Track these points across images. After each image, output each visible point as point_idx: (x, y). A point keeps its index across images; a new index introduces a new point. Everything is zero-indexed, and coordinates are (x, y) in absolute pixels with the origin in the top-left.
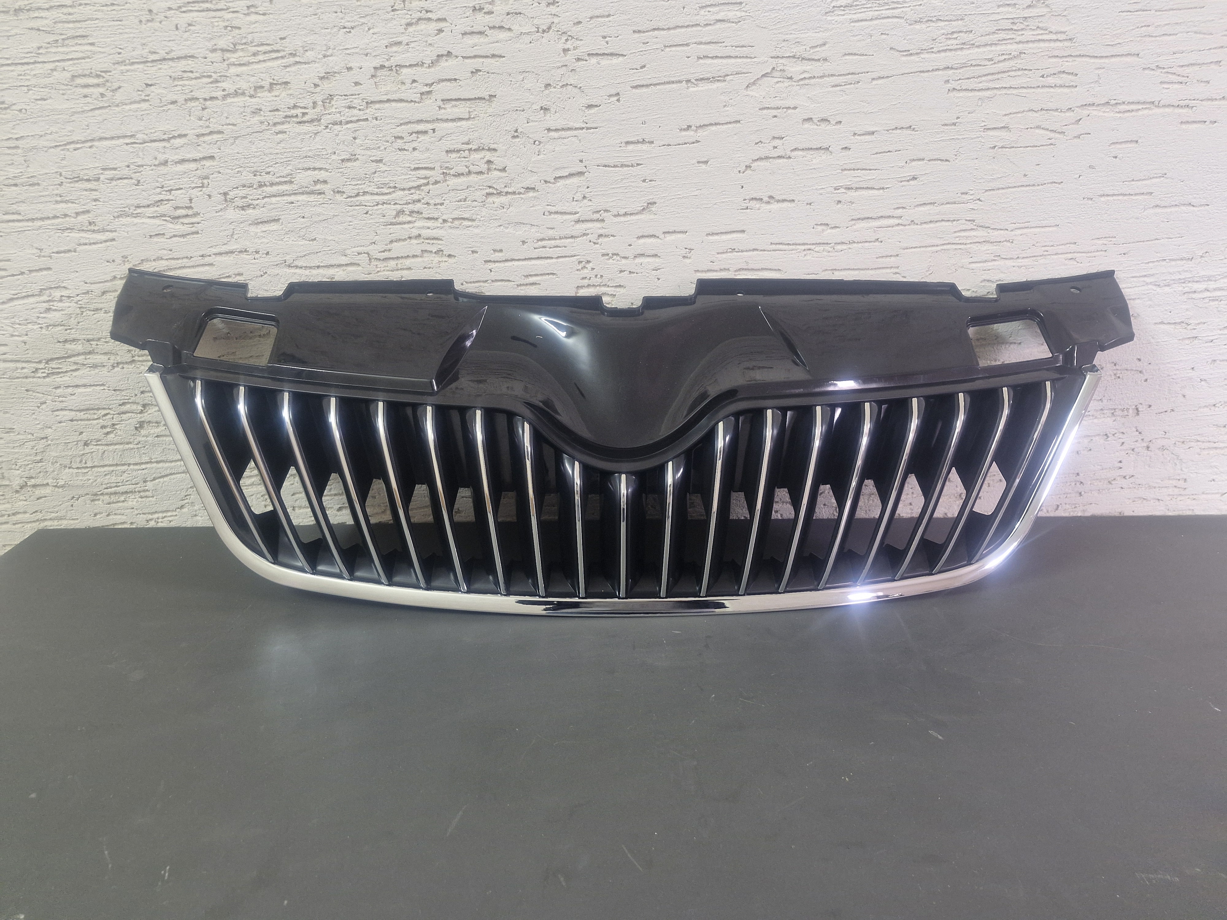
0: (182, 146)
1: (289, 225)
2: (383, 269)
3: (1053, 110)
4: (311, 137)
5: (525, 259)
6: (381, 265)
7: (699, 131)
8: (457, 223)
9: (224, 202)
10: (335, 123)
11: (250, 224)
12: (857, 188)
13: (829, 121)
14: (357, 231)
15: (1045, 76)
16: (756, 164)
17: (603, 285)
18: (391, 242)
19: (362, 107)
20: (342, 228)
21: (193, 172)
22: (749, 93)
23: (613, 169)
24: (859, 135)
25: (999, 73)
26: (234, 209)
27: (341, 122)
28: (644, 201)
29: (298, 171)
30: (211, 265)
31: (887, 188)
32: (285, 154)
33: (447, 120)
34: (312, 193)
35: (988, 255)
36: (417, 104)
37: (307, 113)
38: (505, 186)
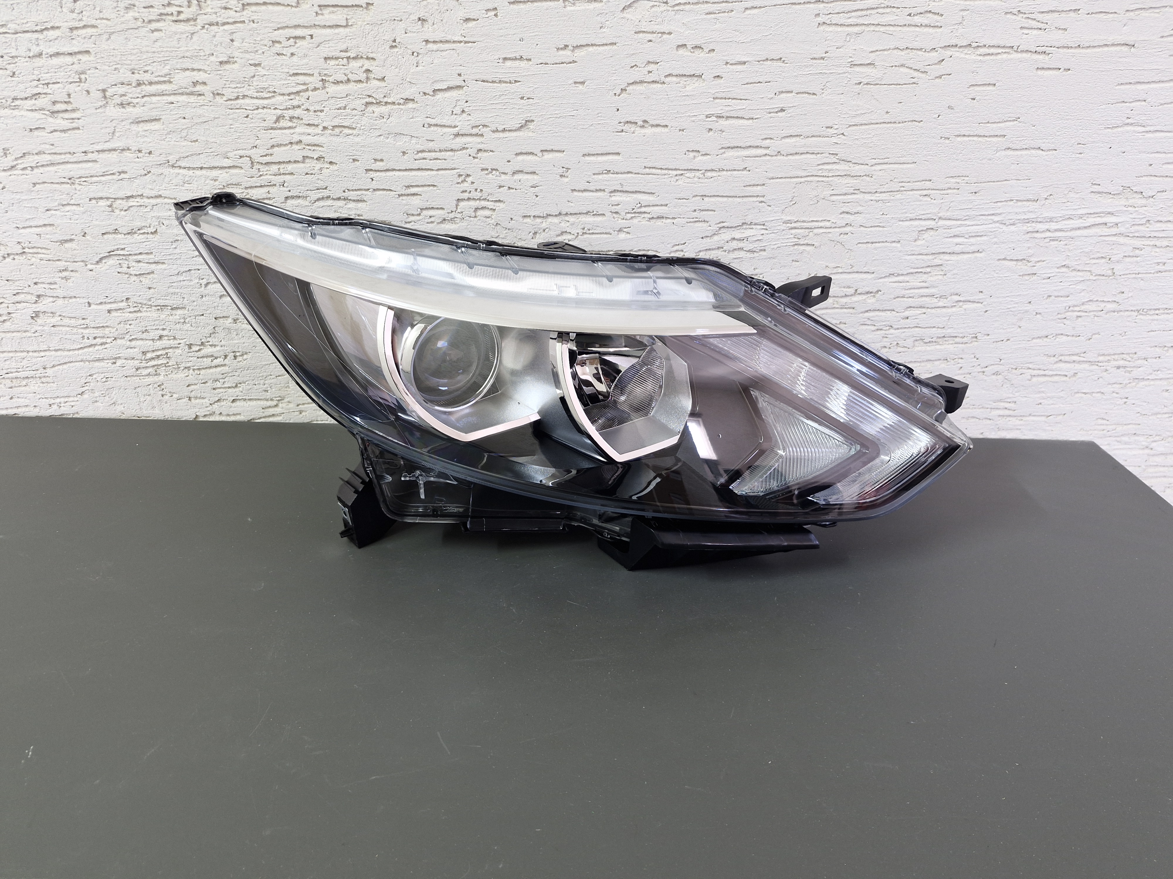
0: (56, 39)
1: (170, 125)
3: (917, 49)
4: (187, 37)
7: (576, 51)
8: (337, 130)
9: (103, 99)
10: (211, 24)
11: (132, 123)
12: (727, 117)
13: (703, 48)
14: (238, 134)
15: (912, 15)
16: (631, 87)
18: (273, 146)
19: (238, 9)
20: (223, 130)
21: (69, 67)
22: (625, 15)
23: (491, 84)
24: (731, 64)
25: (867, 9)
26: (114, 107)
27: (217, 24)
28: (522, 119)
29: (177, 71)
30: (95, 161)
31: (756, 119)
32: (163, 53)
33: (325, 27)
34: (192, 94)
35: (848, 188)
36: (294, 9)
37: (182, 12)
38: (385, 96)
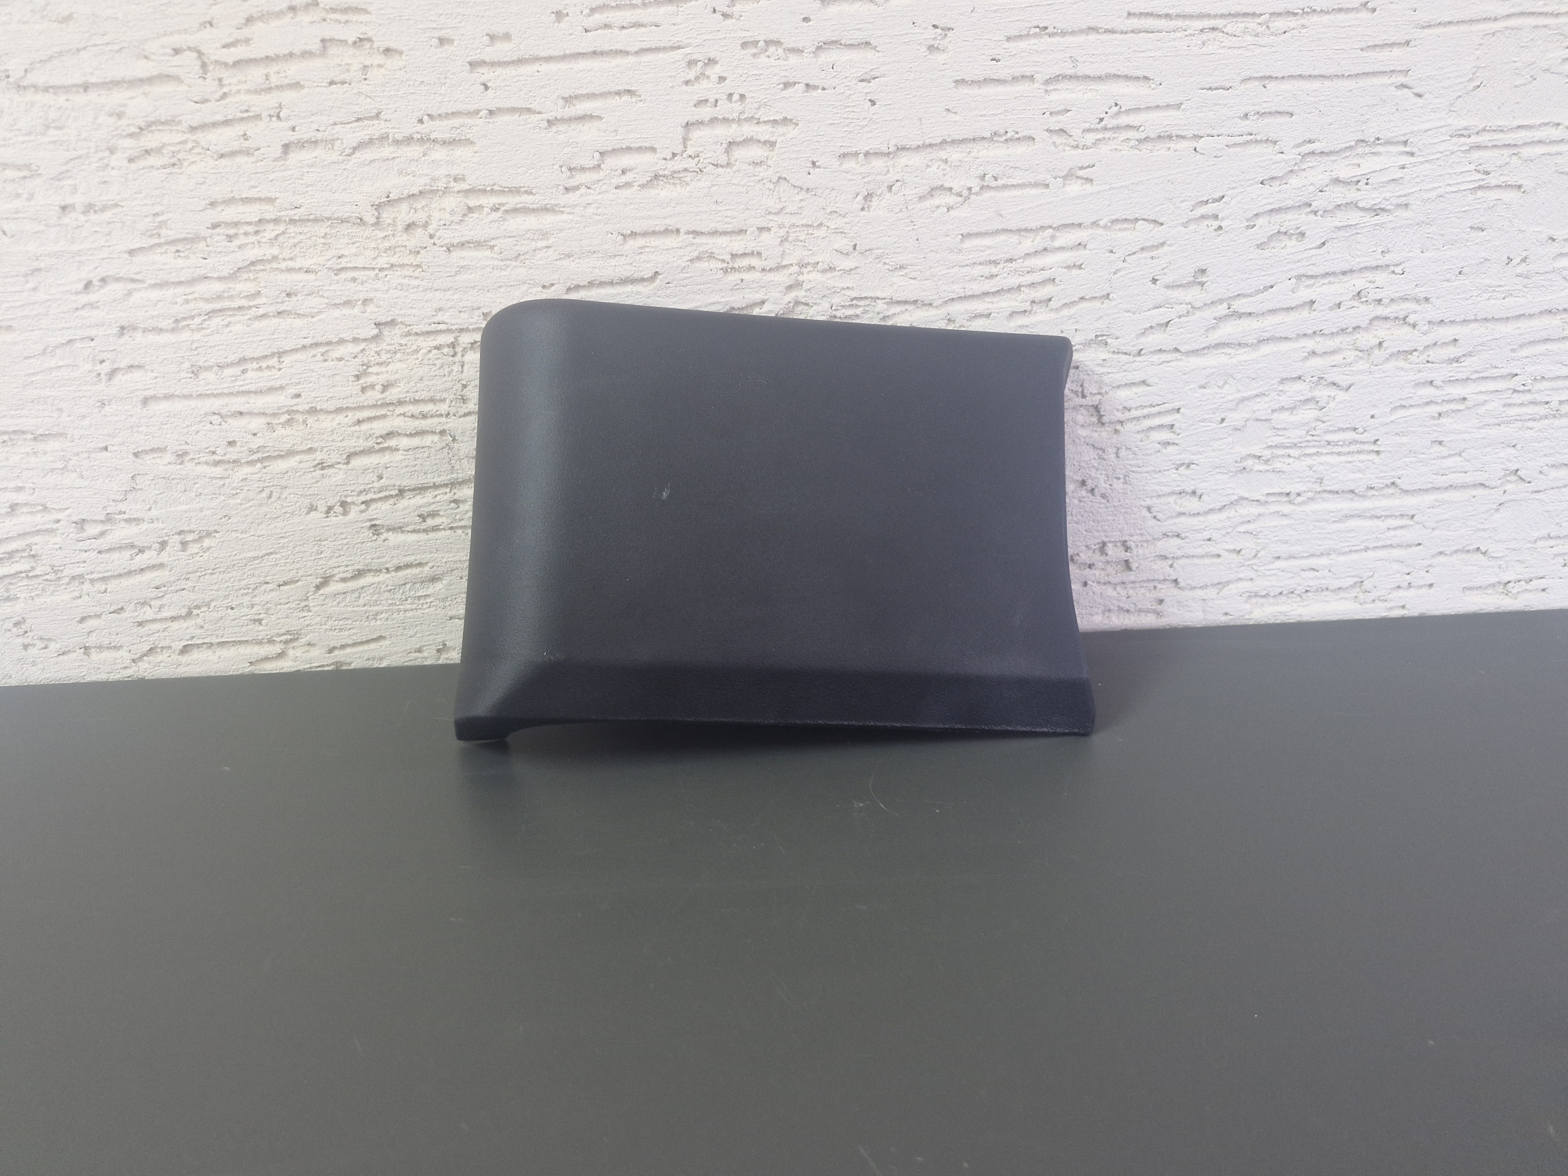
2: (234, 89)
5: (564, 57)
6: (231, 78)
17: (747, 120)
